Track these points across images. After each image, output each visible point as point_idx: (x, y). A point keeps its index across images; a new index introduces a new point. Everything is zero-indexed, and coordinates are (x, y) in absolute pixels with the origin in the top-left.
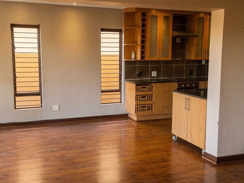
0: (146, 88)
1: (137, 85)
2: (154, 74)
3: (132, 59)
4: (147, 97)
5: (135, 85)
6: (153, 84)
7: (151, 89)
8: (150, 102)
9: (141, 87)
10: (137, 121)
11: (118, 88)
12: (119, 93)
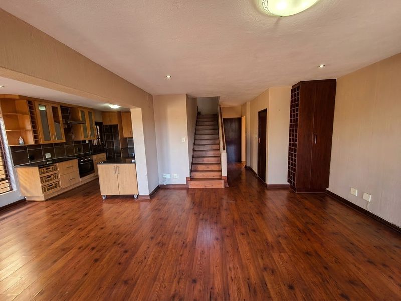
0: (49, 168)
1: (39, 168)
2: (48, 155)
3: (19, 144)
4: (52, 176)
5: (37, 168)
6: (57, 164)
7: (55, 169)
8: (57, 180)
9: (44, 168)
10: (46, 200)
11: (4, 176)
12: (7, 181)
